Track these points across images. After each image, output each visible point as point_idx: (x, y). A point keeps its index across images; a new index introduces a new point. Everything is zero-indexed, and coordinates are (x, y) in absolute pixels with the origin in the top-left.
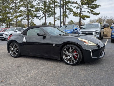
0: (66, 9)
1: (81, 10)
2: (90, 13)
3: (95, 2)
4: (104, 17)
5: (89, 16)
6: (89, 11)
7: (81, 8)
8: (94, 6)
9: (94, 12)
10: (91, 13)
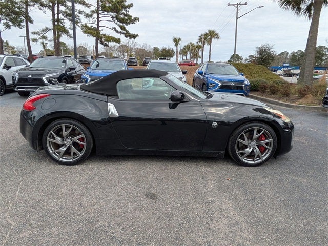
0: (58, 14)
1: (98, 22)
2: (117, 32)
3: (127, 9)
4: (132, 44)
5: (119, 39)
6: (115, 28)
7: (98, 18)
8: (126, 18)
9: (127, 31)
10: (121, 33)
